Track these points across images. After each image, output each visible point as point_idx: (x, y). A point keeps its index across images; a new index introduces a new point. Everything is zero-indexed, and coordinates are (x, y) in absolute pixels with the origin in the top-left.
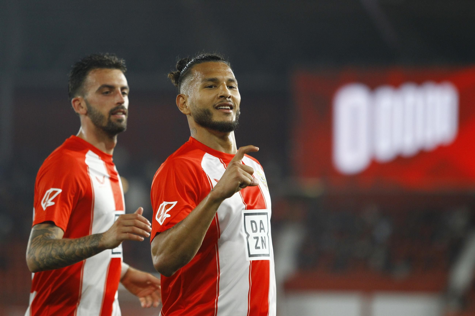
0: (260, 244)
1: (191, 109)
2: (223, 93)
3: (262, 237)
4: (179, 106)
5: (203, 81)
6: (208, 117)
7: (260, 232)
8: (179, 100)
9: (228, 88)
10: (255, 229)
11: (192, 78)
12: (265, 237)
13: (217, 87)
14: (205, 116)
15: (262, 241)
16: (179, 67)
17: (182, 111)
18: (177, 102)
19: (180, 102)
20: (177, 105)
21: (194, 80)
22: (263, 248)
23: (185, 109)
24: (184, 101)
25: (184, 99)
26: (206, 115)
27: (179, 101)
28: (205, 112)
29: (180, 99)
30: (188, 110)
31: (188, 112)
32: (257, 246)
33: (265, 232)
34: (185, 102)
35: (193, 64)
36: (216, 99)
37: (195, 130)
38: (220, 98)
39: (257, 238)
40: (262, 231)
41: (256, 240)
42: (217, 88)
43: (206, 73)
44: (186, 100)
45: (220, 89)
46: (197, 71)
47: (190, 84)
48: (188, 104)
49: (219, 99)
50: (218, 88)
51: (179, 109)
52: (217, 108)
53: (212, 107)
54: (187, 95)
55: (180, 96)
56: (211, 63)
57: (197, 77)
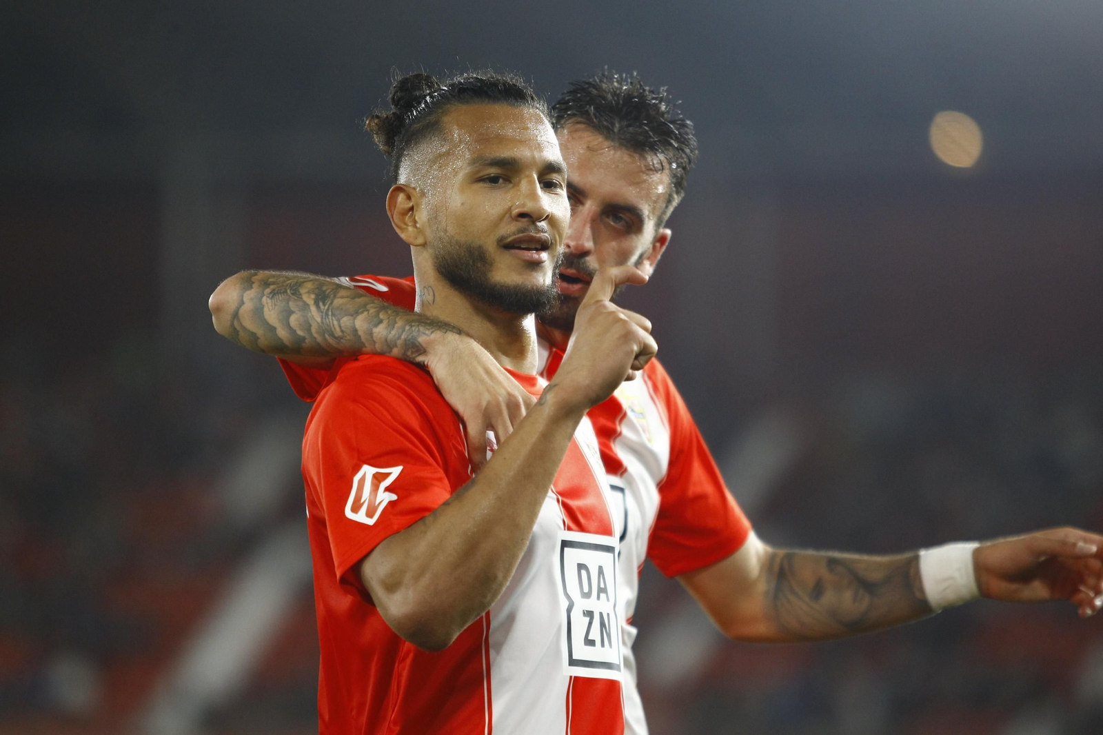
0: (595, 634)
1: (429, 234)
2: (529, 207)
3: (601, 614)
4: (396, 219)
5: (473, 162)
6: (477, 268)
7: (598, 598)
8: (394, 198)
9: (542, 185)
10: (586, 590)
11: (442, 146)
12: (608, 614)
13: (510, 182)
14: (471, 262)
15: (602, 624)
16: (399, 101)
17: (403, 236)
18: (390, 205)
19: (398, 205)
20: (389, 213)
21: (448, 154)
22: (603, 645)
23: (410, 229)
24: (411, 204)
25: (409, 198)
26: (474, 261)
27: (396, 203)
28: (470, 252)
29: (398, 196)
30: (420, 231)
31: (420, 240)
32: (590, 638)
33: (608, 600)
34: (412, 209)
35: (445, 99)
36: (506, 219)
37: (431, 293)
38: (520, 219)
39: (589, 614)
40: (603, 596)
41: (588, 619)
42: (511, 185)
43: (484, 140)
44: (418, 205)
45: (519, 190)
46: (460, 127)
47: (434, 161)
48: (422, 216)
49: (517, 221)
50: (513, 187)
51: (393, 225)
52: (508, 246)
53: (496, 244)
54: (421, 190)
55: (400, 189)
56: (501, 108)
57: (456, 146)
